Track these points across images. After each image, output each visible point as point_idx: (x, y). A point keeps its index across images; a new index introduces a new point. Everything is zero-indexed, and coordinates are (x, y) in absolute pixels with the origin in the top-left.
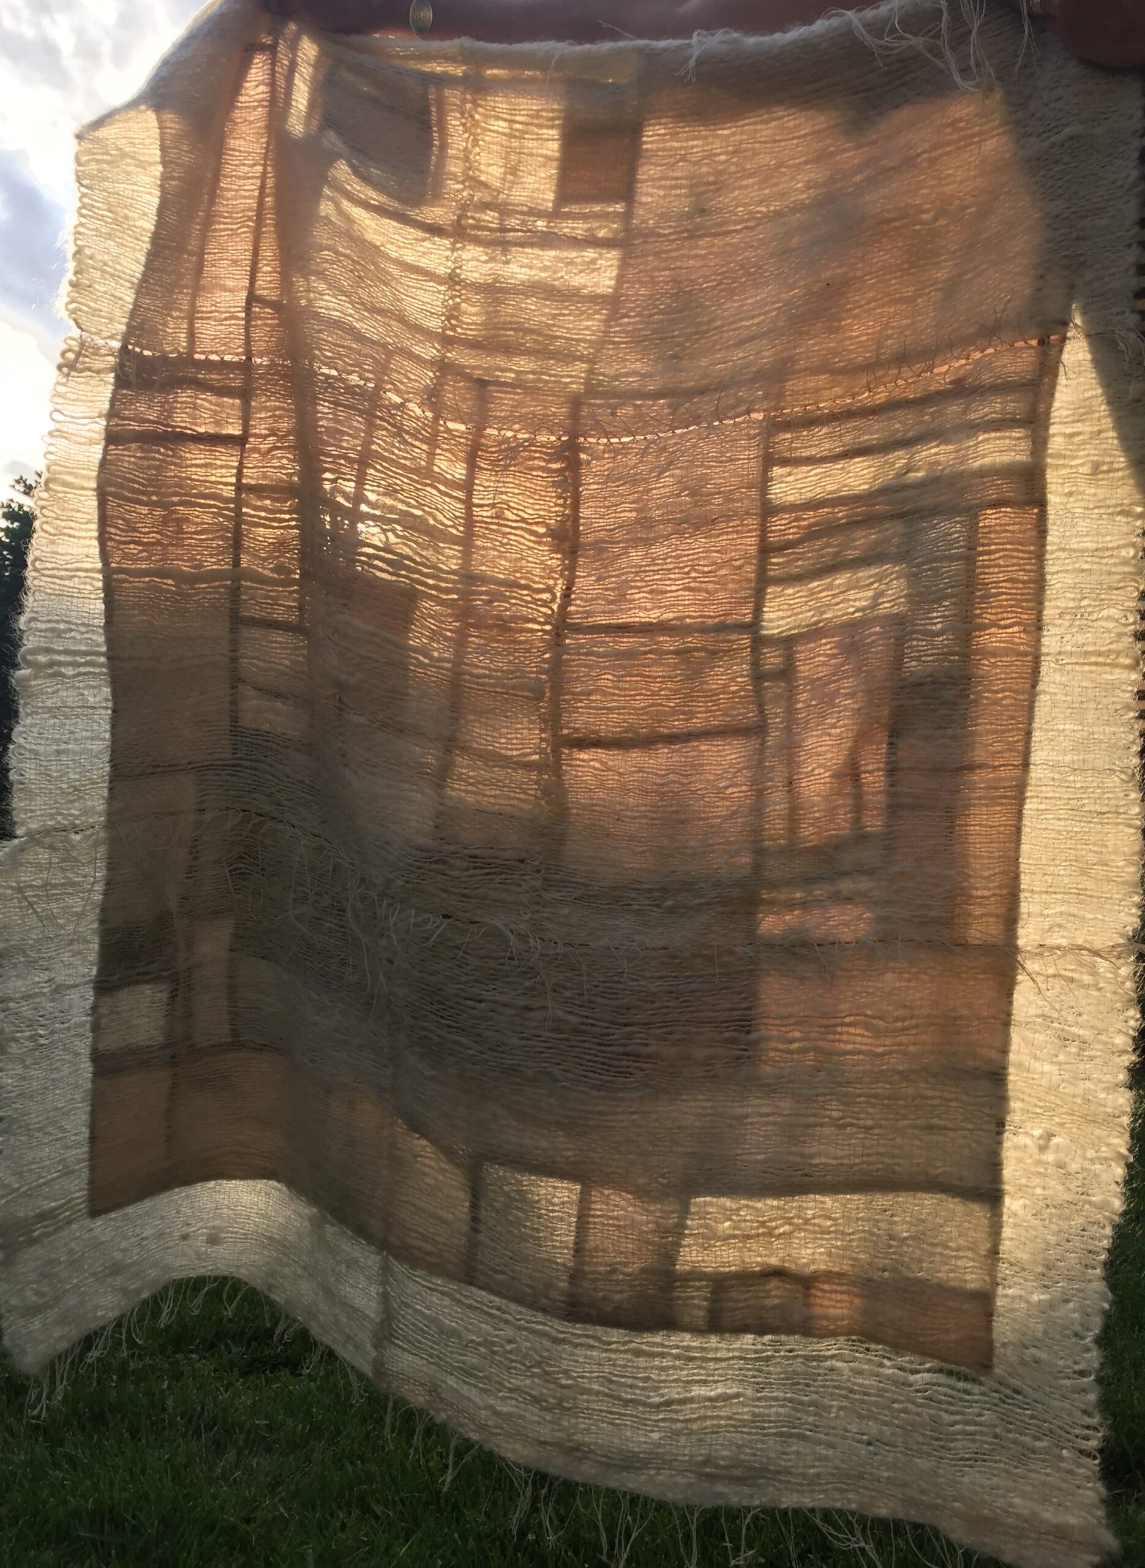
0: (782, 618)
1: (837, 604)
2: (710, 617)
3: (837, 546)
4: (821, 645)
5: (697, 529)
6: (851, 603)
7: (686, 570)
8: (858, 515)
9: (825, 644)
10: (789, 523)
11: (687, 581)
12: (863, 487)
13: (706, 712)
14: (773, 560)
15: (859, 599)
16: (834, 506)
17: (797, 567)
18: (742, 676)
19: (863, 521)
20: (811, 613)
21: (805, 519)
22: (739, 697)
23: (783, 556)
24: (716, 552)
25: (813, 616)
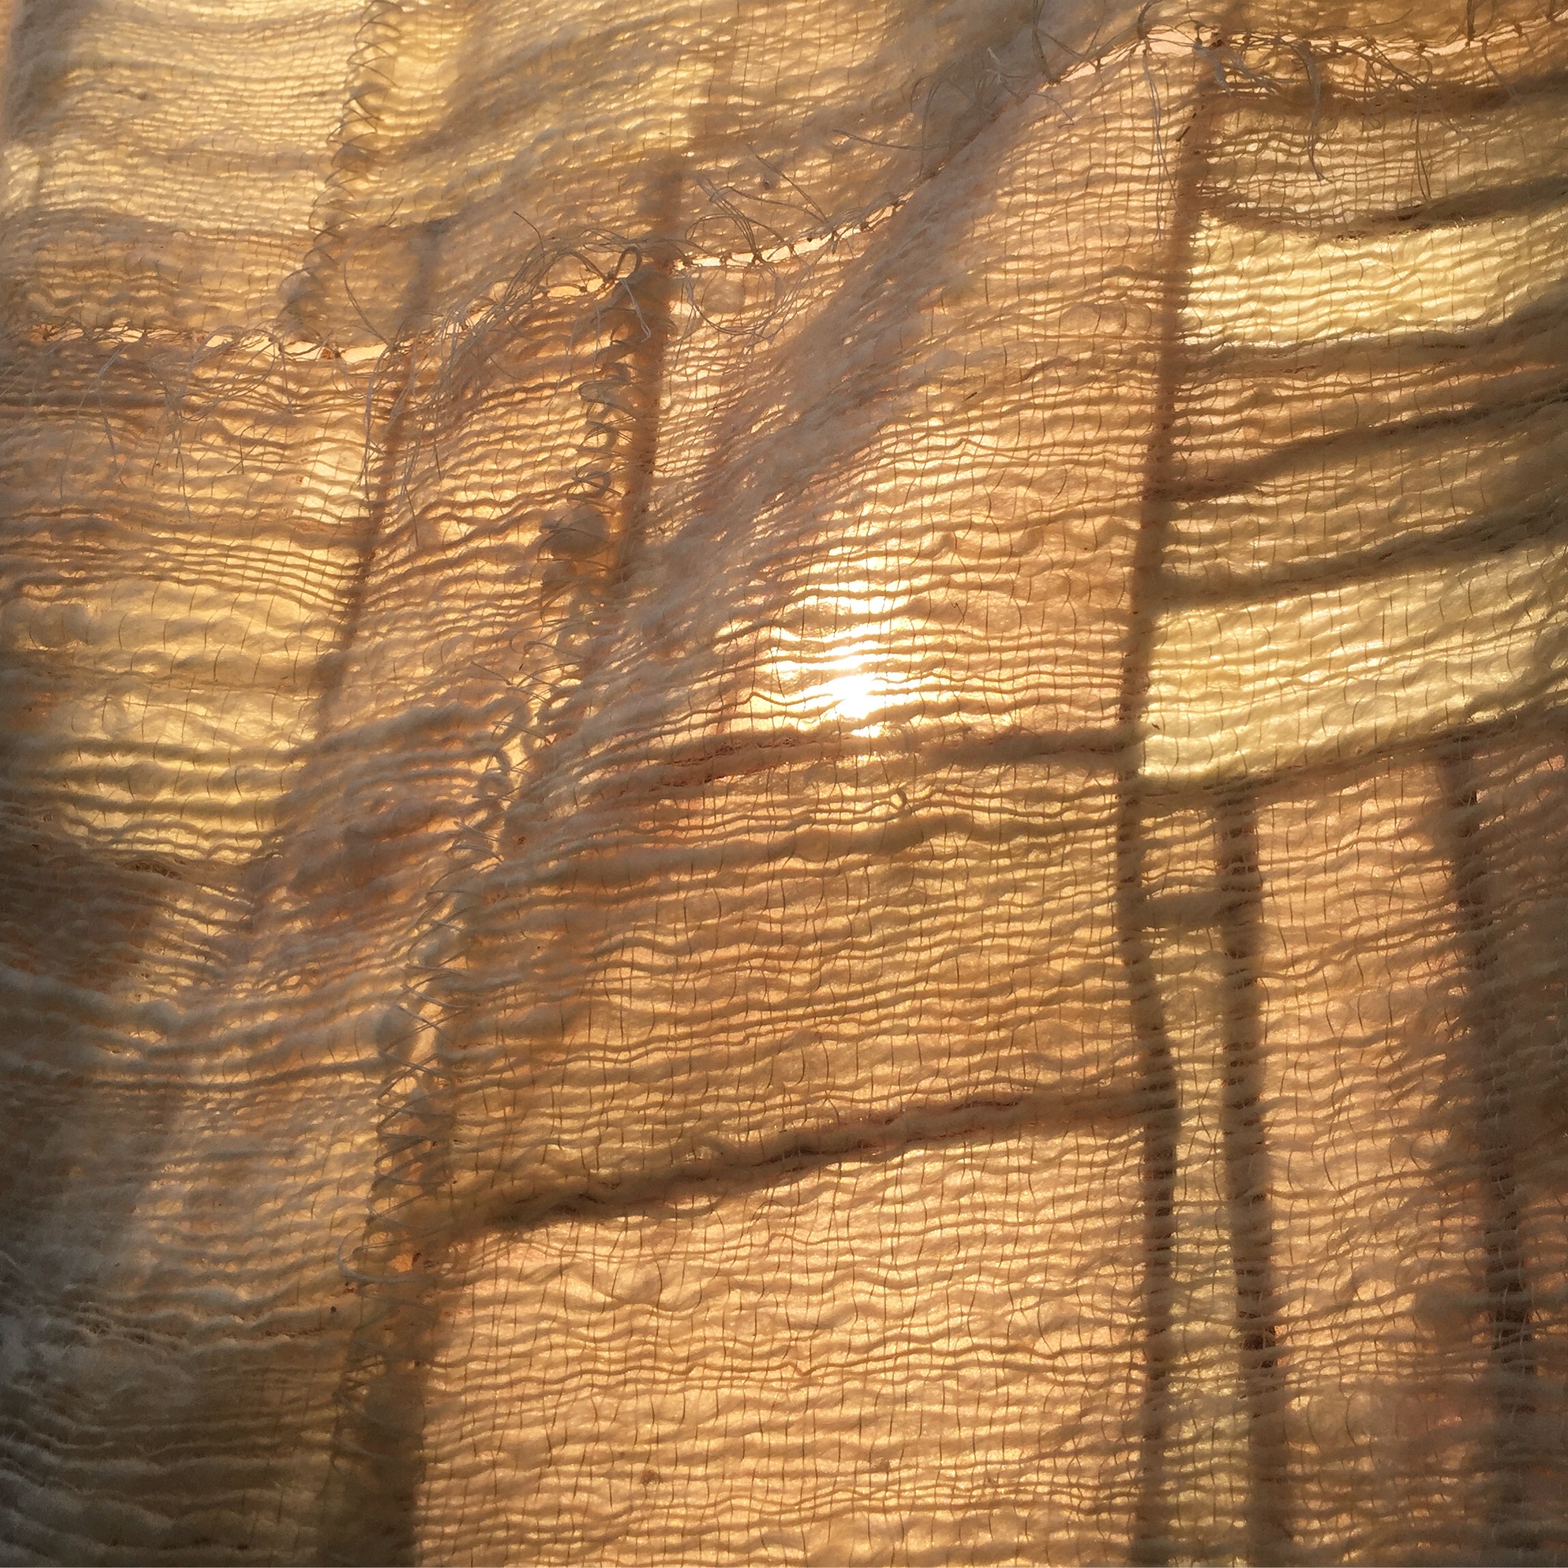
0: (1220, 724)
1: (1406, 682)
2: (985, 708)
3: (1388, 494)
4: (1361, 822)
5: (968, 403)
6: (1458, 679)
7: (928, 541)
8: (1452, 396)
9: (1377, 819)
10: (1238, 409)
11: (923, 580)
12: (1461, 316)
13: (968, 1051)
14: (1183, 525)
15: (1486, 664)
16: (1372, 366)
17: (1256, 554)
18: (1093, 922)
19: (1474, 415)
20: (1317, 710)
21: (1282, 401)
22: (1084, 996)
23: (1215, 513)
24: (1030, 483)
25: (1323, 721)
